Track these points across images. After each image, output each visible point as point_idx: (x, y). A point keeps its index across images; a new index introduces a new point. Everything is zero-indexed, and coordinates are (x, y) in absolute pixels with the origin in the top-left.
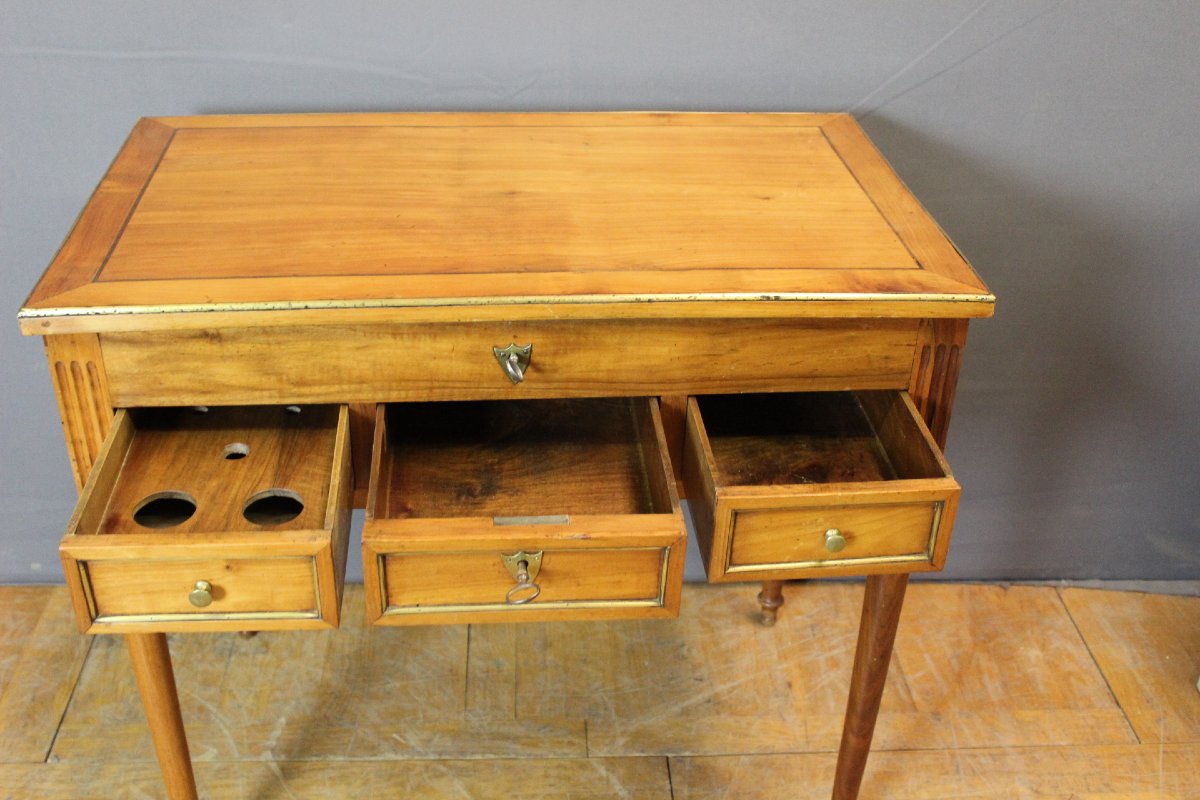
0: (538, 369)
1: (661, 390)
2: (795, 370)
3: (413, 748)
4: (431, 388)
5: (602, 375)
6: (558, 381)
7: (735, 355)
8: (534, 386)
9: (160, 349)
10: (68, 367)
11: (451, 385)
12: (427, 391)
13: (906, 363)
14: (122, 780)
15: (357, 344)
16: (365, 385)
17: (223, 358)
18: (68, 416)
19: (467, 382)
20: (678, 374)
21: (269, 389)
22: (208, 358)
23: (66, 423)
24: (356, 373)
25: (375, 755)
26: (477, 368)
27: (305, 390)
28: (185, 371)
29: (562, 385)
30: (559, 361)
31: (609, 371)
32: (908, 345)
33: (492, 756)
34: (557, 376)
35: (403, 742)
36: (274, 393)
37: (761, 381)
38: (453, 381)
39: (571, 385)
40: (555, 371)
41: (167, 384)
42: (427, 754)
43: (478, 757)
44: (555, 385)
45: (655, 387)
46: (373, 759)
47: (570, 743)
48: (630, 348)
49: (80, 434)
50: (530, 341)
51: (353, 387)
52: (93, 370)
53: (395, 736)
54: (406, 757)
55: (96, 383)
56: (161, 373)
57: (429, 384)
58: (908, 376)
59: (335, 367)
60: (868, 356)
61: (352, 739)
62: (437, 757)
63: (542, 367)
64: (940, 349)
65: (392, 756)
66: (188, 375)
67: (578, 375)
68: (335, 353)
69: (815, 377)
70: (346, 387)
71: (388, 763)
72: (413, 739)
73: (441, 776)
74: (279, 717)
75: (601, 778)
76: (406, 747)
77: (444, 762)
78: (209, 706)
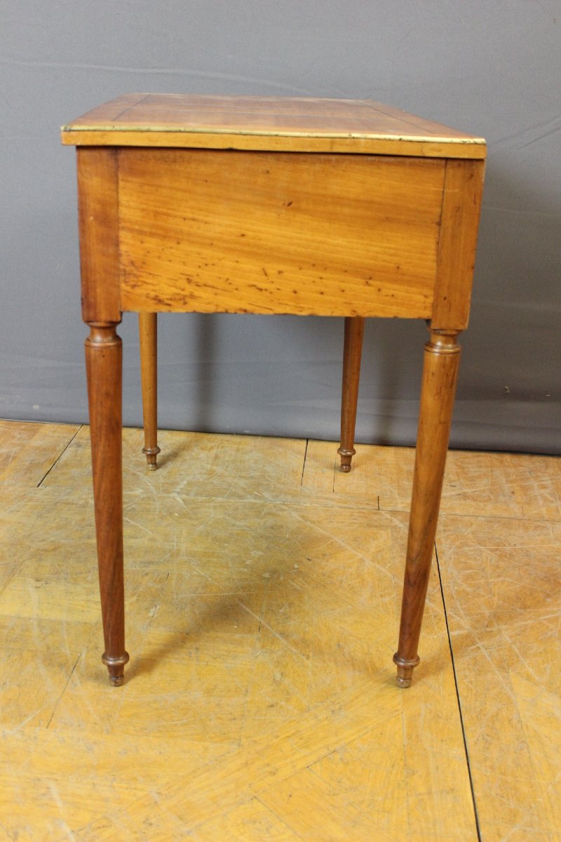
3: (267, 498)
25: (241, 499)
35: (260, 496)
42: (275, 501)
46: (241, 501)
47: (368, 504)
53: (255, 493)
54: (262, 501)
61: (229, 492)
71: (250, 503)
72: (266, 495)
73: (284, 510)
74: (183, 481)
75: (387, 519)
76: (261, 498)
77: (286, 505)
78: (139, 473)
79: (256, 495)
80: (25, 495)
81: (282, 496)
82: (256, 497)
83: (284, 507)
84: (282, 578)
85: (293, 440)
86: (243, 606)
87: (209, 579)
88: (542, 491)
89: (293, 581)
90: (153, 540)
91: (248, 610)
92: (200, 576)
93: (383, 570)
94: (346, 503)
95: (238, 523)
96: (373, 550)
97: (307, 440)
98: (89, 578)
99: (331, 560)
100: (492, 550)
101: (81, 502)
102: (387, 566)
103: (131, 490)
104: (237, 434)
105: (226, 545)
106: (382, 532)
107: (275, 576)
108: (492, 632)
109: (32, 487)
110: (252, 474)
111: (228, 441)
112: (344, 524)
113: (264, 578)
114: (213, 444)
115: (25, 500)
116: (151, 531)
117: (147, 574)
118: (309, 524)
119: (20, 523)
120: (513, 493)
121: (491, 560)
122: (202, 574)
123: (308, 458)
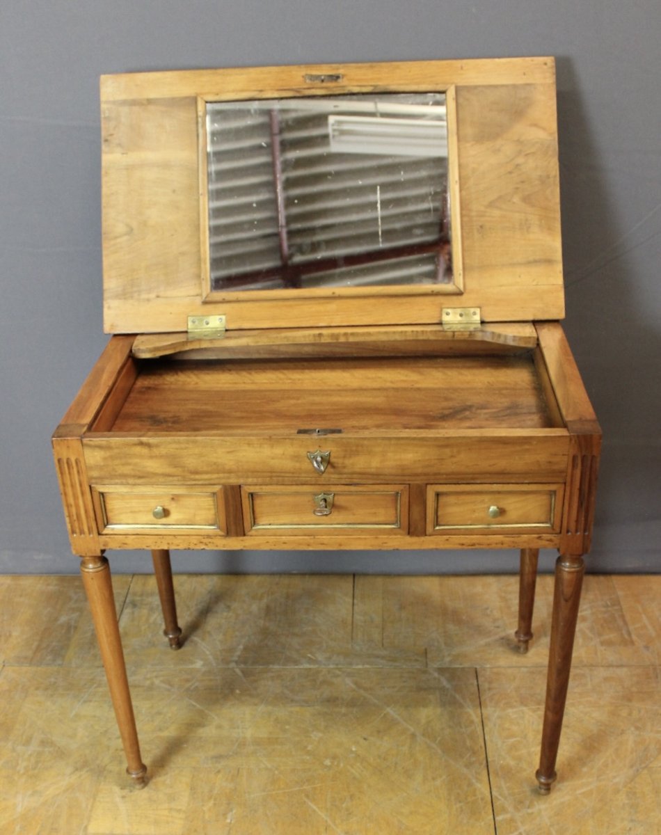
0: (333, 467)
1: (409, 481)
2: (491, 469)
3: (320, 661)
4: (271, 477)
5: (373, 470)
6: (345, 474)
7: (454, 460)
8: (333, 476)
9: (116, 451)
10: (65, 461)
11: (283, 474)
12: (268, 479)
13: (562, 466)
14: (149, 676)
15: (228, 450)
16: (233, 474)
17: (151, 457)
18: (64, 490)
19: (293, 473)
20: (419, 471)
21: (178, 476)
22: (141, 457)
23: (63, 495)
24: (227, 467)
25: (297, 665)
26: (298, 465)
27: (197, 477)
28: (129, 464)
29: (349, 476)
30: (348, 462)
31: (377, 468)
32: (563, 455)
33: (368, 666)
34: (346, 470)
35: (314, 658)
36: (180, 478)
37: (471, 476)
38: (285, 472)
39: (355, 476)
40: (344, 467)
41: (120, 472)
42: (329, 665)
43: (360, 667)
44: (345, 476)
45: (407, 478)
46: (296, 667)
47: (416, 660)
48: (389, 454)
49: (71, 501)
50: (329, 449)
51: (226, 475)
52: (79, 463)
53: (309, 655)
54: (316, 666)
55: (80, 471)
56: (116, 465)
57: (269, 474)
58: (565, 474)
59: (215, 464)
60: (538, 461)
61: (284, 656)
62: (335, 666)
63: (336, 465)
64: (583, 458)
65: (307, 666)
66: (131, 467)
67: (358, 470)
68: (215, 455)
69: (505, 474)
70: (221, 475)
71: (306, 669)
72: (320, 657)
73: (338, 676)
74: (239, 645)
75: (435, 679)
76: (315, 662)
77: (339, 669)
78: (196, 638)
79: (310, 659)
80: (92, 679)
81: (335, 657)
82: (310, 661)
83: (338, 672)
84: (342, 765)
85: (340, 576)
86: (310, 803)
87: (276, 772)
89: (352, 767)
90: (219, 726)
91: (315, 807)
92: (267, 769)
93: (434, 746)
94: (395, 661)
95: (296, 698)
96: (423, 721)
97: (354, 575)
99: (385, 738)
101: (148, 683)
102: (437, 741)
103: (192, 663)
105: (287, 727)
106: (431, 697)
107: (336, 763)
108: (532, 813)
109: (98, 667)
110: (304, 630)
111: (277, 584)
112: (395, 689)
113: (326, 766)
115: (95, 685)
116: (216, 716)
117: (219, 772)
118: (362, 692)
119: (95, 716)
121: (533, 723)
122: (269, 766)
123: (355, 601)
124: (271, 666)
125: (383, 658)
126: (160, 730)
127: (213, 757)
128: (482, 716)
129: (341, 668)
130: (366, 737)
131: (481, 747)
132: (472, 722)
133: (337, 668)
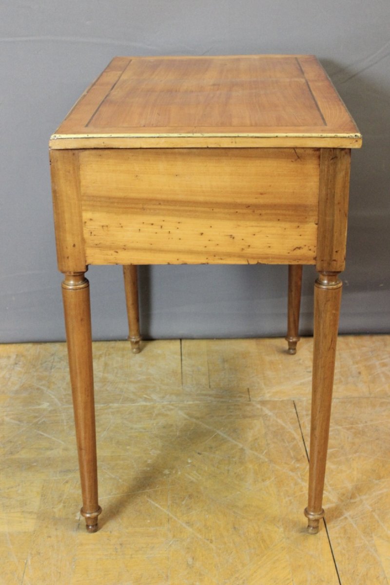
3: (155, 400)
25: (134, 403)
33: (197, 402)
35: (149, 398)
42: (163, 402)
43: (191, 403)
46: (134, 405)
53: (145, 396)
54: (152, 403)
61: (122, 398)
62: (169, 403)
65: (144, 403)
71: (143, 406)
72: (154, 397)
73: (171, 409)
75: (258, 409)
76: (151, 400)
77: (172, 405)
78: (42, 387)
79: (146, 398)
81: (168, 397)
82: (146, 399)
83: (171, 407)
84: (179, 473)
85: (169, 341)
86: (152, 502)
87: (120, 480)
88: (384, 369)
89: (189, 474)
90: (66, 449)
91: (157, 505)
92: (111, 478)
93: (261, 457)
94: (222, 398)
95: (135, 426)
96: (250, 439)
97: (181, 340)
98: (20, 491)
99: (217, 452)
100: (348, 429)
102: (264, 453)
103: (39, 404)
104: (120, 340)
105: (128, 447)
106: (256, 421)
107: (174, 472)
108: (355, 502)
110: (139, 378)
111: (113, 348)
112: (224, 417)
113: (165, 475)
114: (101, 353)
116: (63, 441)
117: (67, 482)
118: (194, 420)
120: (360, 373)
121: (348, 438)
122: (113, 476)
123: (183, 358)
124: (111, 405)
125: (210, 395)
126: (11, 453)
127: (61, 472)
128: (302, 434)
129: (173, 404)
130: (200, 452)
131: (304, 456)
132: (294, 439)
133: (169, 404)
